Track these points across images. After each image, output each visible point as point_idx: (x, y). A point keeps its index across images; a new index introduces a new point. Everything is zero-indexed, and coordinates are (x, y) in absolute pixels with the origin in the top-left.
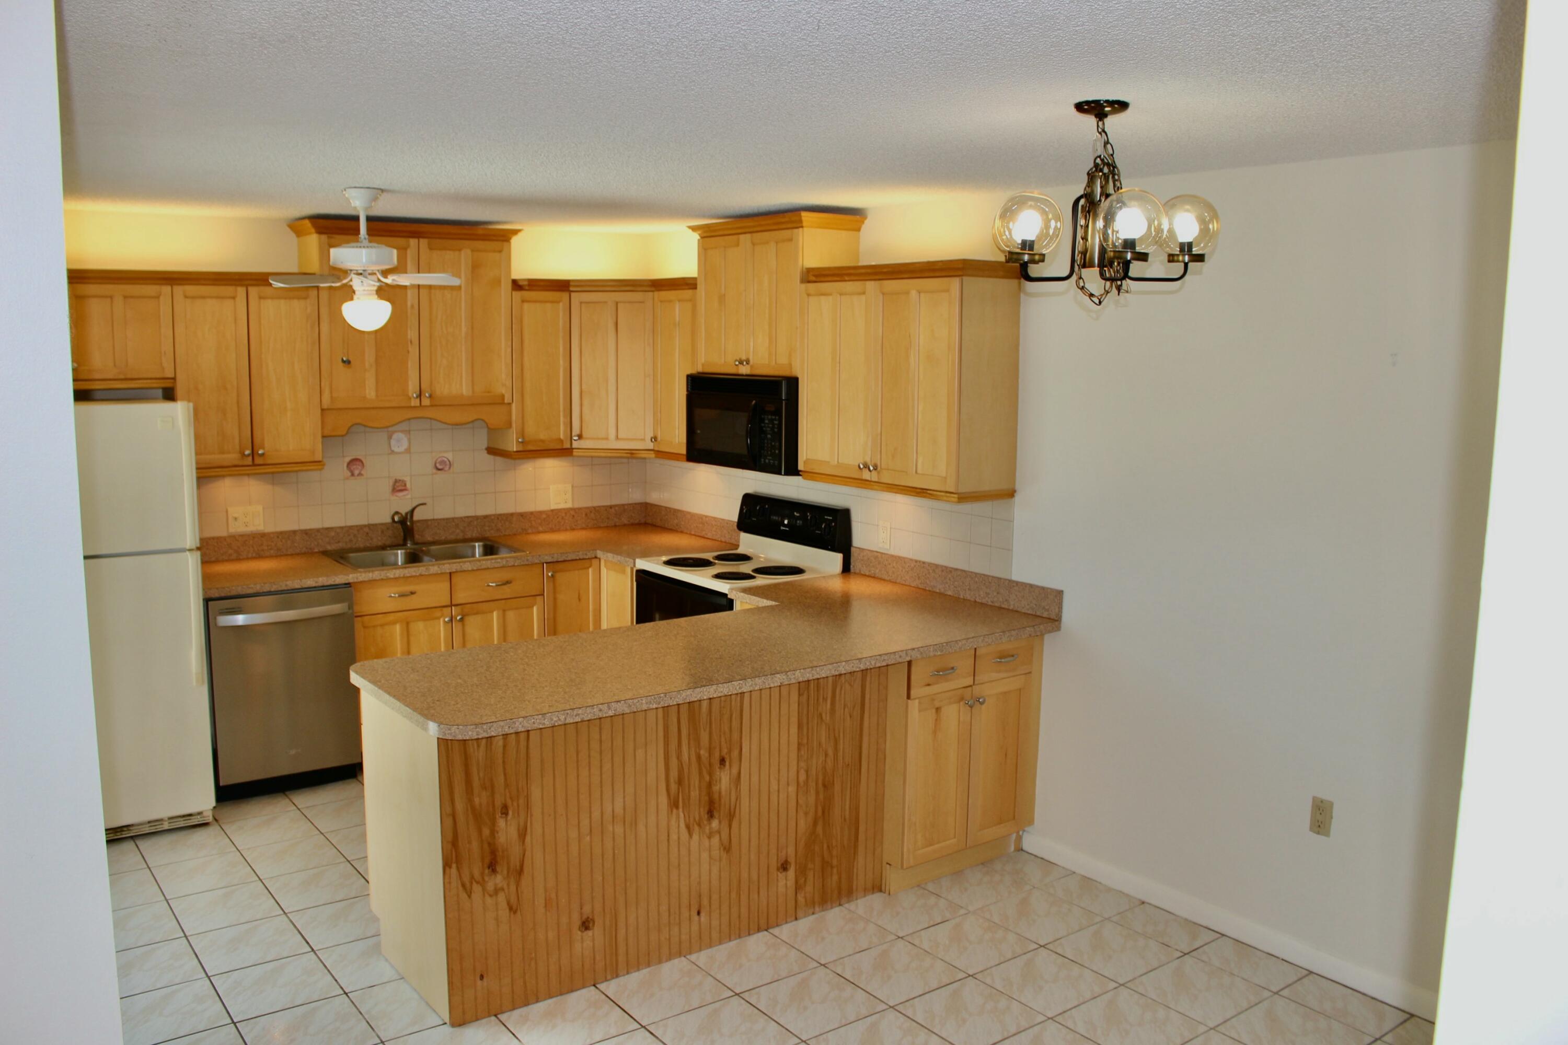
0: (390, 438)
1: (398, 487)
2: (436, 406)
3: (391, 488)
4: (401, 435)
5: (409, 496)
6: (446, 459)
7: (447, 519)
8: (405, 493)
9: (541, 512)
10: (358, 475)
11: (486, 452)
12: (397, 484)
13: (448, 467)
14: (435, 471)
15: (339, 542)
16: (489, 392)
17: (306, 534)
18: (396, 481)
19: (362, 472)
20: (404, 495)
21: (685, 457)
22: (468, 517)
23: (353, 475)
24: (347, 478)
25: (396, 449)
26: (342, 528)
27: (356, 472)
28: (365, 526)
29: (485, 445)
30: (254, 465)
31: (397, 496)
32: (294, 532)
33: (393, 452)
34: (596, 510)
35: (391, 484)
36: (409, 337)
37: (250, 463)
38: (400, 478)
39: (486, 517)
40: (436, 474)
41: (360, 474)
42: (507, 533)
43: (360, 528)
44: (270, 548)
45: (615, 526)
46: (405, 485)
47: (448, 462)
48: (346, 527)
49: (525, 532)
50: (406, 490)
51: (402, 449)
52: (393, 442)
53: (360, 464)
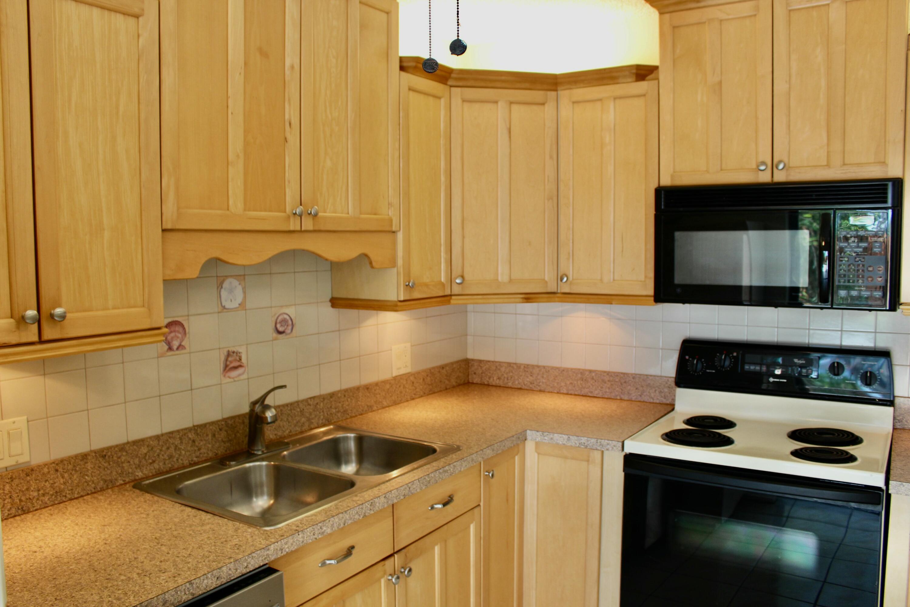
0: (220, 286)
1: (231, 362)
2: (320, 231)
3: (222, 366)
4: (235, 282)
5: (245, 376)
6: (288, 318)
7: (291, 404)
8: (240, 371)
9: (385, 382)
10: (178, 349)
11: (330, 304)
12: (230, 359)
13: (290, 328)
14: (275, 335)
15: (154, 462)
16: (375, 214)
17: (104, 457)
18: (229, 354)
19: (183, 344)
20: (239, 375)
21: (652, 298)
22: (314, 398)
23: (170, 349)
24: (161, 356)
25: (228, 305)
26: (157, 438)
27: (175, 344)
28: (189, 429)
29: (330, 297)
30: (41, 341)
31: (229, 377)
32: (84, 457)
33: (224, 307)
34: (431, 372)
35: (223, 358)
36: (287, 117)
37: (36, 338)
38: (235, 349)
39: (332, 395)
40: (276, 339)
41: (180, 347)
42: (354, 415)
43: (182, 433)
44: (41, 492)
45: (446, 389)
46: (240, 359)
47: (290, 322)
48: (162, 435)
49: (370, 409)
50: (240, 366)
51: (235, 305)
52: (224, 293)
53: (181, 329)
